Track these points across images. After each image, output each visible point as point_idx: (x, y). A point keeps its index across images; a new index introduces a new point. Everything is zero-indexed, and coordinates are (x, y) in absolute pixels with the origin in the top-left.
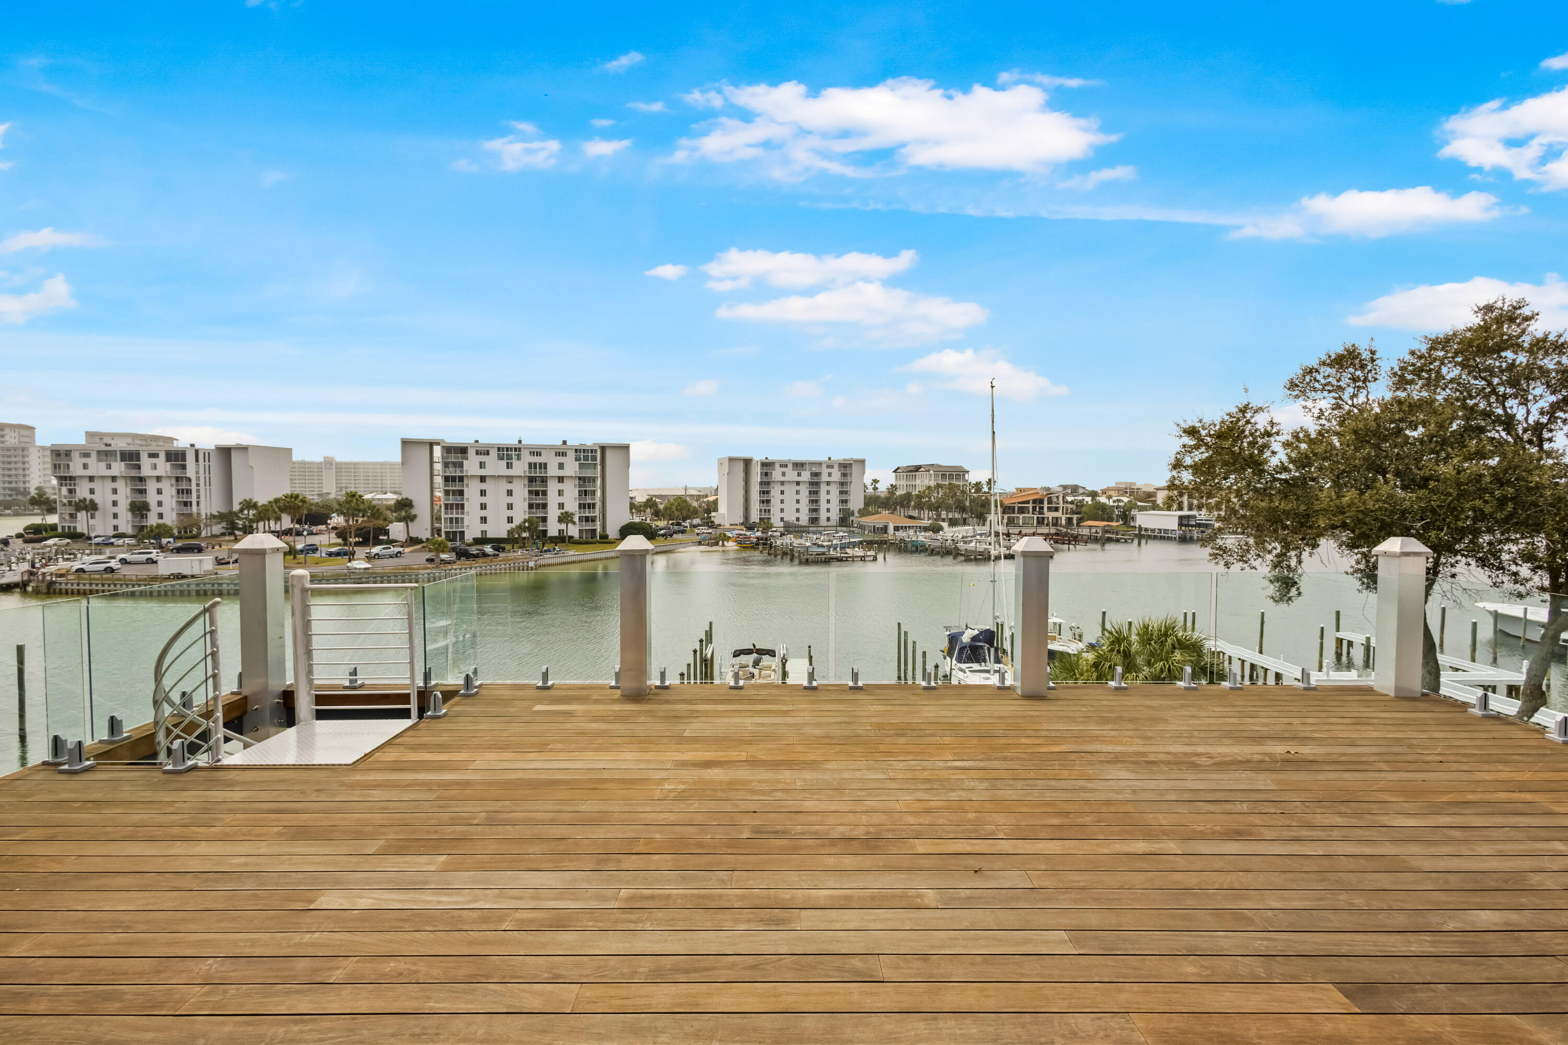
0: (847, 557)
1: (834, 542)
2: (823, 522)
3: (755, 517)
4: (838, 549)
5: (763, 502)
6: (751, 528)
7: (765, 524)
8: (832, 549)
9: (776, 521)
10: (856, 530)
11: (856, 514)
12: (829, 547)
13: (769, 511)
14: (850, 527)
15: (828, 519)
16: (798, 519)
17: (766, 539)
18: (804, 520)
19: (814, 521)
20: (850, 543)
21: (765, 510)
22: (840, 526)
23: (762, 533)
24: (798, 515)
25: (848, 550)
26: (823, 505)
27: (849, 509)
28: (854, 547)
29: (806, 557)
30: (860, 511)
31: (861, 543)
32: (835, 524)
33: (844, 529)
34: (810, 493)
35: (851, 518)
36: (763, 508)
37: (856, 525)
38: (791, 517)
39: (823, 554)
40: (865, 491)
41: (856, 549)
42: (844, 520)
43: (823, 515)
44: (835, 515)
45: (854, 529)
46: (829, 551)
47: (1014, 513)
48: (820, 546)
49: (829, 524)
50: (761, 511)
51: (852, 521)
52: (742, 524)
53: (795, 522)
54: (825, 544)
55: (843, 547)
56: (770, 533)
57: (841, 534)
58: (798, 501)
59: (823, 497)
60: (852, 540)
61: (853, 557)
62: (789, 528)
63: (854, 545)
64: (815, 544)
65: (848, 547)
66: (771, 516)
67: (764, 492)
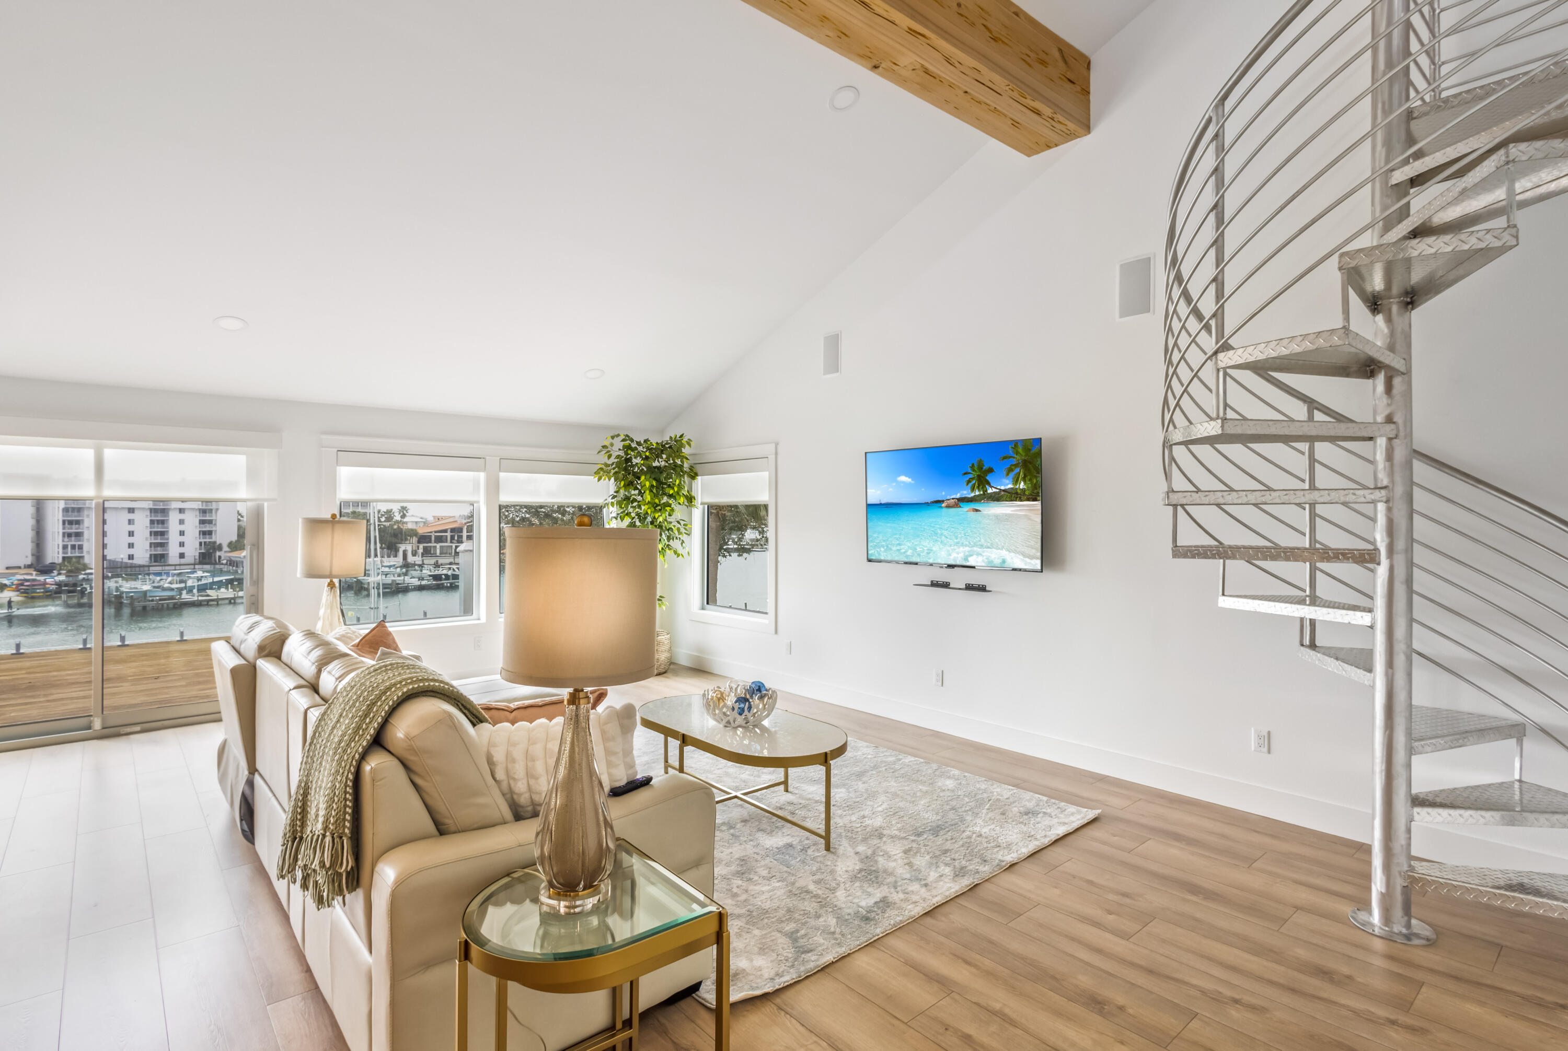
0: (208, 601)
1: (190, 583)
2: (173, 557)
3: (54, 553)
4: (195, 591)
5: (70, 535)
6: (46, 570)
7: (74, 564)
8: (184, 592)
9: (91, 558)
10: (225, 568)
11: (225, 548)
12: (180, 590)
13: (80, 547)
14: (215, 564)
15: (182, 556)
16: (131, 557)
17: (75, 585)
18: (142, 555)
19: (159, 558)
20: (213, 583)
21: (73, 547)
22: (201, 563)
23: (67, 576)
24: (131, 551)
25: (209, 592)
26: (173, 539)
27: (215, 542)
28: (219, 588)
29: (142, 604)
30: (230, 545)
31: (230, 582)
32: (193, 562)
33: (207, 567)
34: (152, 522)
35: (218, 554)
36: (70, 544)
37: (224, 562)
38: (117, 552)
39: (172, 598)
40: (239, 520)
41: (223, 590)
42: (208, 555)
43: (173, 551)
44: (192, 550)
45: (222, 566)
46: (181, 594)
47: (430, 542)
48: (164, 589)
49: (183, 561)
50: (65, 547)
51: (220, 557)
52: (29, 567)
53: (126, 560)
54: (174, 586)
55: (202, 589)
56: (81, 577)
57: (200, 574)
58: (131, 534)
59: (173, 526)
60: (216, 579)
61: (217, 600)
62: (114, 569)
63: (220, 585)
64: (158, 587)
65: (211, 588)
66: (85, 554)
67: (71, 522)
